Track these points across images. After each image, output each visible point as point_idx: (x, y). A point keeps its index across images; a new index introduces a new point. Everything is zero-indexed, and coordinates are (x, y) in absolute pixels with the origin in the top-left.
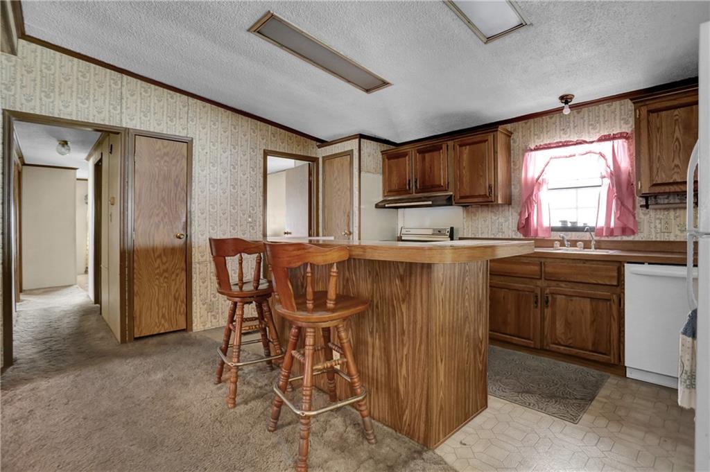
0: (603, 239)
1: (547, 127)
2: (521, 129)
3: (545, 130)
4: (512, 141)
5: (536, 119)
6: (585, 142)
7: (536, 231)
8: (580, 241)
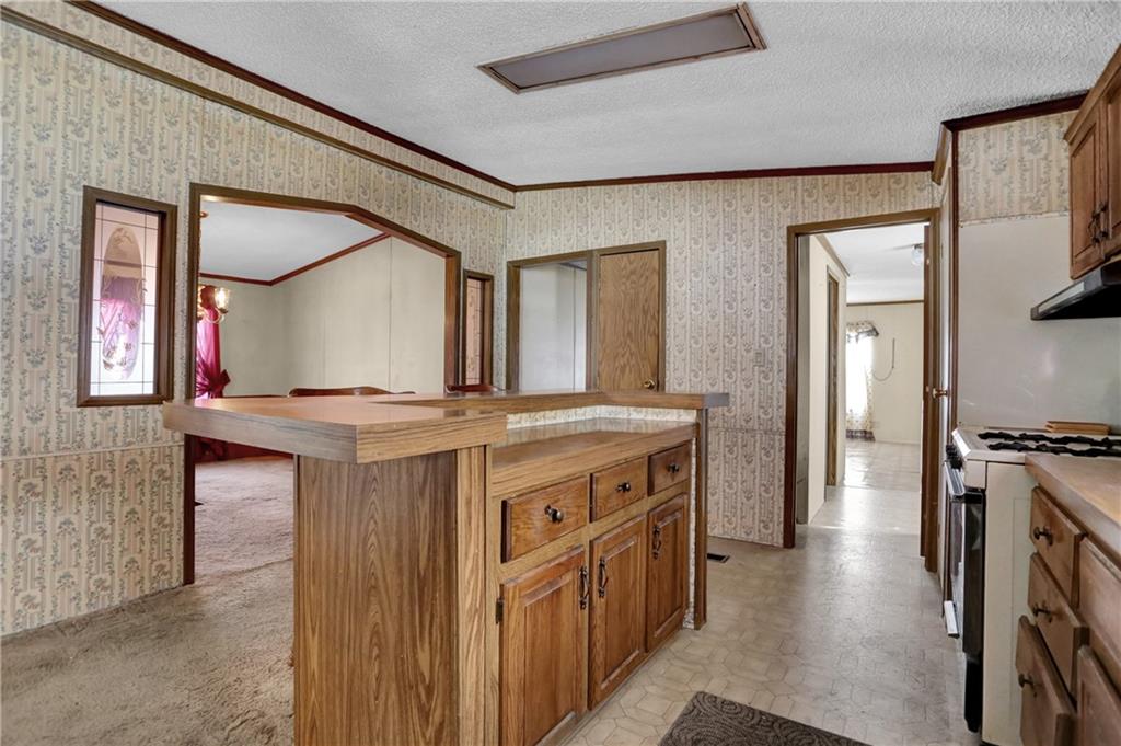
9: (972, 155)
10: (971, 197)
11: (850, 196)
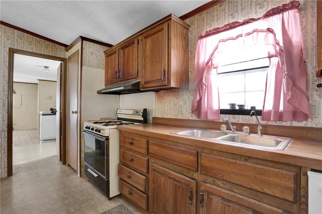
0: (270, 123)
1: (217, 15)
2: (196, 21)
3: (215, 19)
4: (189, 33)
5: (208, 10)
6: (254, 20)
7: (206, 114)
8: (247, 125)
9: (86, 48)
10: (85, 59)
11: (38, 45)
